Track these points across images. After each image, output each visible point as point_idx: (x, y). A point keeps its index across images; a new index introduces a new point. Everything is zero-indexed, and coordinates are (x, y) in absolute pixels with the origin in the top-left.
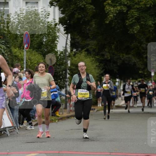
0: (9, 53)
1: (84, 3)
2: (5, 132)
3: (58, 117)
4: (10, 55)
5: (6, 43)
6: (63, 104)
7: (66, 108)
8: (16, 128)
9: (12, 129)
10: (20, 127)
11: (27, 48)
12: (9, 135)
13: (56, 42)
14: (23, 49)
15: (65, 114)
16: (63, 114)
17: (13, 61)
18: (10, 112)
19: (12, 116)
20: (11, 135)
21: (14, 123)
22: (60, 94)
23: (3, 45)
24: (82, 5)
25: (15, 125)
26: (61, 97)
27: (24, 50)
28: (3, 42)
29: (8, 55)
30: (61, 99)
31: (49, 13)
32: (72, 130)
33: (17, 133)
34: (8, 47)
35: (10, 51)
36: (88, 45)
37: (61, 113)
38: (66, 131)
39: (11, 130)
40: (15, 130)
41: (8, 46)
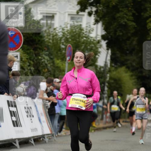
0: (52, 64)
1: (126, 20)
2: (44, 139)
3: (94, 127)
4: (53, 65)
5: (50, 55)
6: (99, 116)
7: (102, 119)
8: (54, 135)
9: (51, 136)
10: (58, 135)
11: (69, 60)
12: (47, 142)
13: (97, 56)
14: (66, 60)
15: (101, 125)
16: (99, 125)
17: (55, 72)
18: (49, 120)
19: (51, 123)
20: (49, 141)
21: (53, 131)
22: (97, 106)
23: (47, 56)
24: (124, 22)
25: (53, 133)
26: (98, 108)
27: (66, 62)
28: (47, 54)
29: (51, 66)
30: (98, 110)
31: (93, 29)
32: (107, 140)
33: (55, 140)
34: (51, 59)
35: (53, 62)
36: (127, 60)
37: (97, 124)
38: (101, 141)
39: (49, 137)
40: (53, 137)
41: (52, 57)
